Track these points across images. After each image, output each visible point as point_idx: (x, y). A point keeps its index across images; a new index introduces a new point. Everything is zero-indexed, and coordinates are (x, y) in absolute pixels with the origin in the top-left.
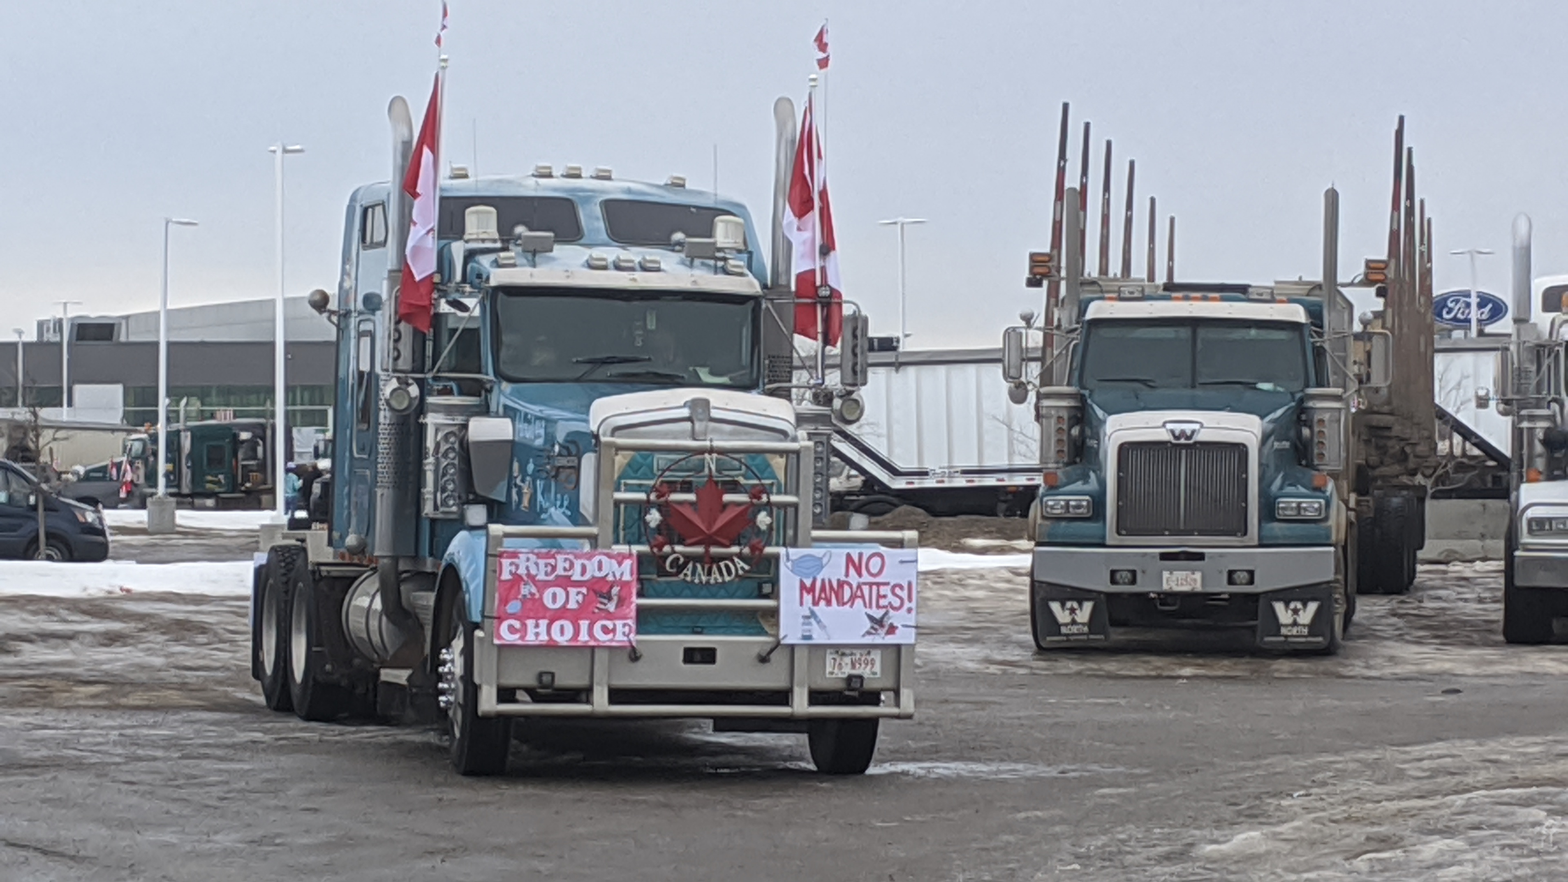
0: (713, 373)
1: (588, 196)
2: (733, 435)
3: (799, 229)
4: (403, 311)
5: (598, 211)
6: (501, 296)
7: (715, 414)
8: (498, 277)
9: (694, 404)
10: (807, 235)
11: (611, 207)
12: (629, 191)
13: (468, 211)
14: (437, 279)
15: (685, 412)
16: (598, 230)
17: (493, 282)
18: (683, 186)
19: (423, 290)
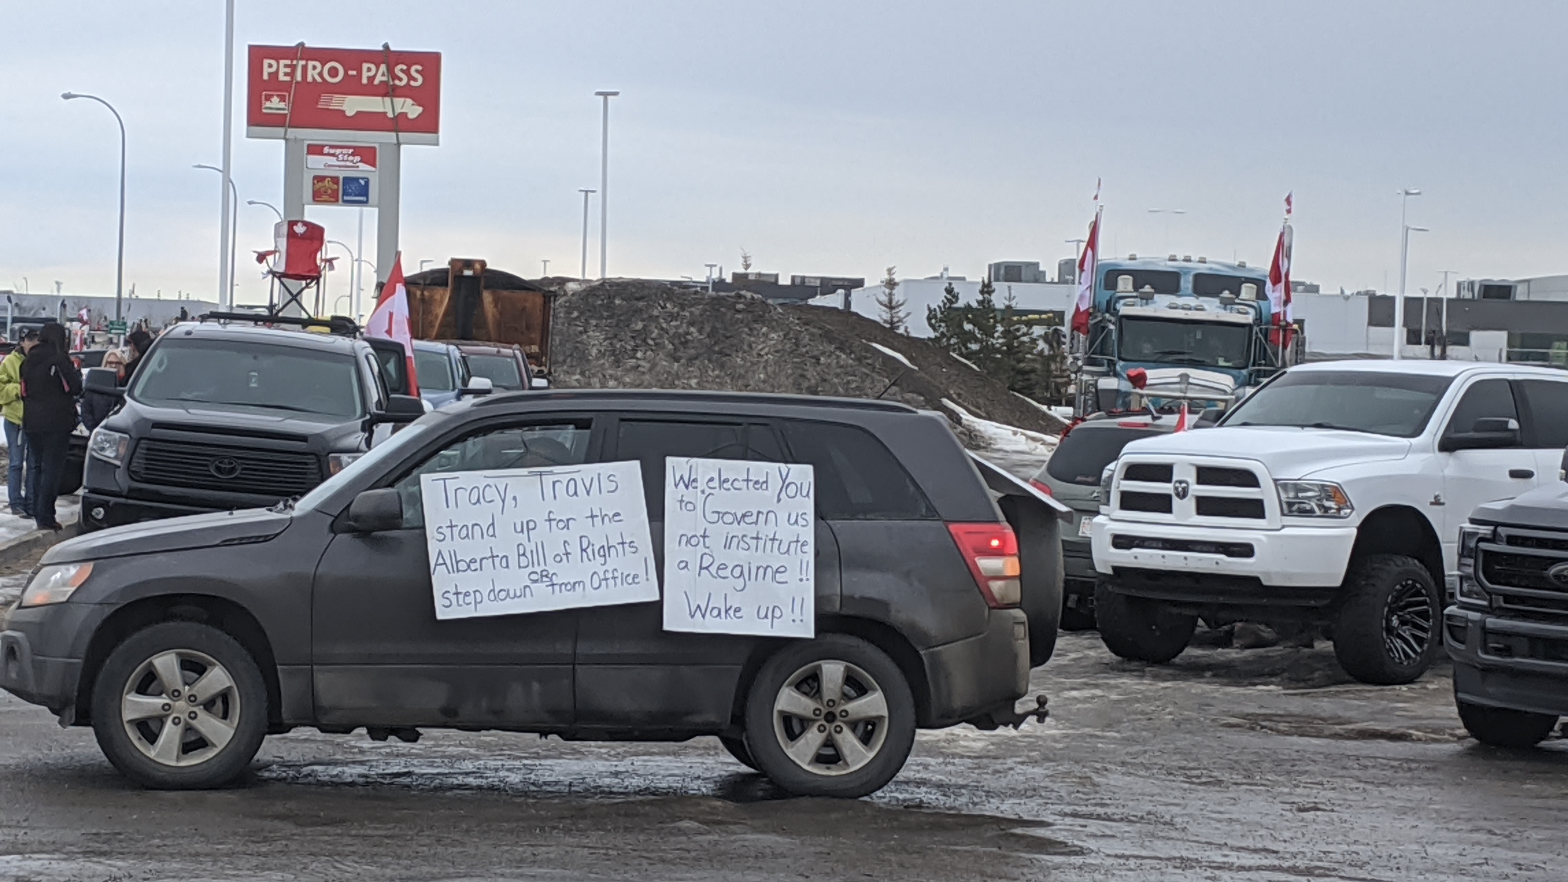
0: (1226, 361)
1: (1187, 271)
2: (1200, 391)
3: (1273, 291)
4: (1076, 325)
5: (1191, 278)
6: (1124, 320)
7: (1191, 380)
8: (1124, 310)
9: (1181, 376)
10: (1277, 294)
11: (1198, 277)
12: (1211, 269)
13: (1120, 278)
14: (1091, 310)
15: (1177, 380)
16: (1187, 288)
17: (1121, 313)
18: (1244, 267)
19: (1084, 317)
